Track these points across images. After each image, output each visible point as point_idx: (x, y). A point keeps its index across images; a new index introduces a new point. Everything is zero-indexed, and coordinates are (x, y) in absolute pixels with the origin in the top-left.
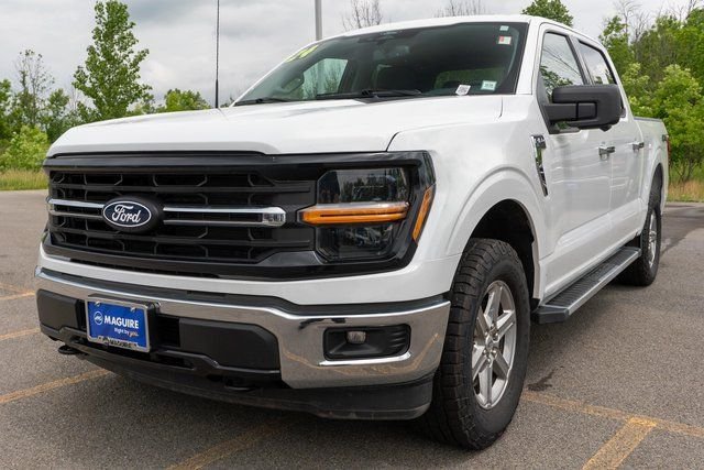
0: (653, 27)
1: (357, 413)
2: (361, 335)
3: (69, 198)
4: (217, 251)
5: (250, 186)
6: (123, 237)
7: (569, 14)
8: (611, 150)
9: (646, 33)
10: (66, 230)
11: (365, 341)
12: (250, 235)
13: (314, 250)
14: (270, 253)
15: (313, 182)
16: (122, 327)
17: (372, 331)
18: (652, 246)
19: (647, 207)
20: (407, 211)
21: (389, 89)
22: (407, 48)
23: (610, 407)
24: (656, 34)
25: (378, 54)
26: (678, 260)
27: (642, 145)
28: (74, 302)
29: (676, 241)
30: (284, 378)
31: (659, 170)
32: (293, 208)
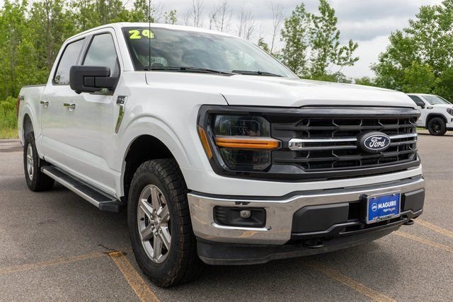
0: (124, 8)
5: (410, 123)
16: (388, 208)
28: (348, 204)
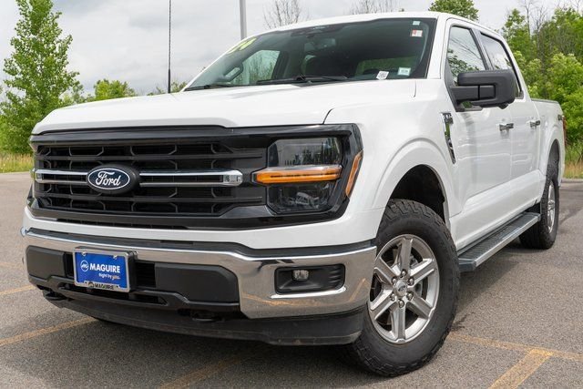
0: (553, 18)
1: (302, 340)
2: (305, 273)
3: (53, 168)
4: (185, 208)
5: (213, 154)
6: (104, 198)
7: (475, 7)
8: (510, 126)
9: (546, 24)
10: (51, 195)
11: (308, 278)
12: (213, 194)
13: (266, 204)
14: (230, 207)
15: (264, 150)
16: (105, 272)
17: (314, 270)
18: (551, 214)
19: (545, 178)
20: (341, 172)
21: (320, 75)
22: (333, 41)
23: (514, 341)
24: (556, 24)
25: (309, 46)
26: (575, 228)
27: (538, 123)
28: (62, 254)
29: (574, 211)
30: (243, 309)
31: (555, 146)
32: (249, 171)
